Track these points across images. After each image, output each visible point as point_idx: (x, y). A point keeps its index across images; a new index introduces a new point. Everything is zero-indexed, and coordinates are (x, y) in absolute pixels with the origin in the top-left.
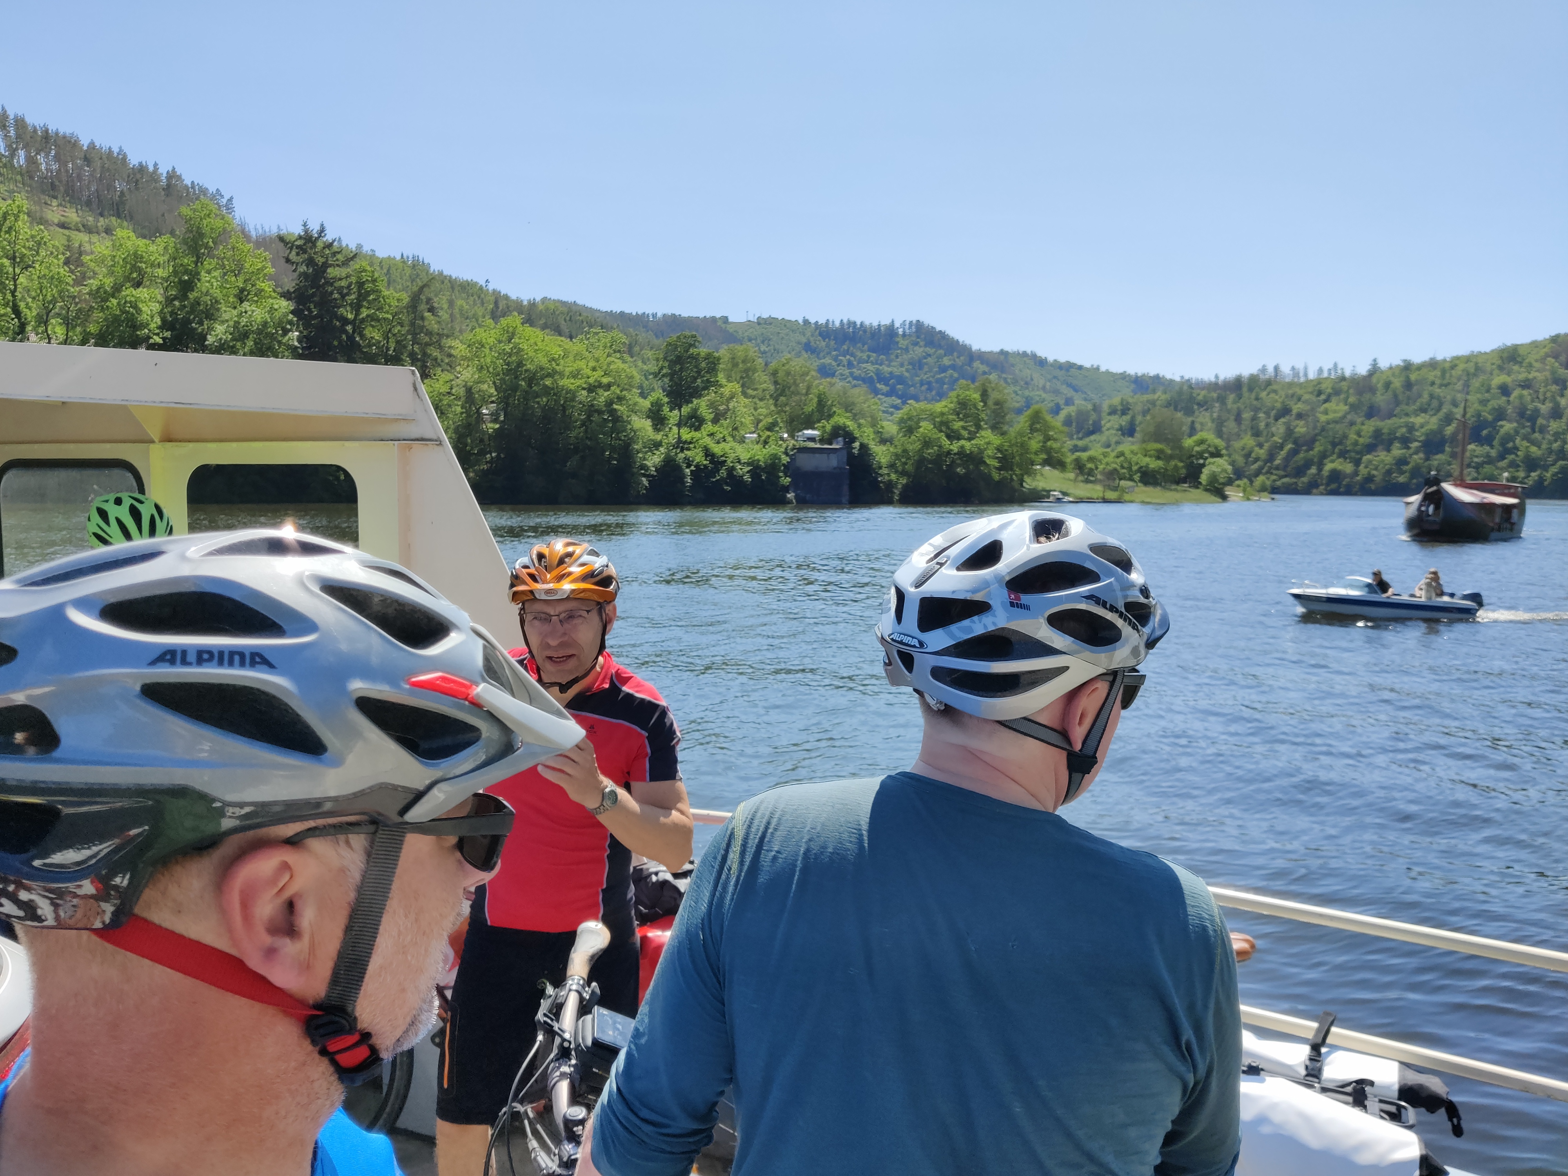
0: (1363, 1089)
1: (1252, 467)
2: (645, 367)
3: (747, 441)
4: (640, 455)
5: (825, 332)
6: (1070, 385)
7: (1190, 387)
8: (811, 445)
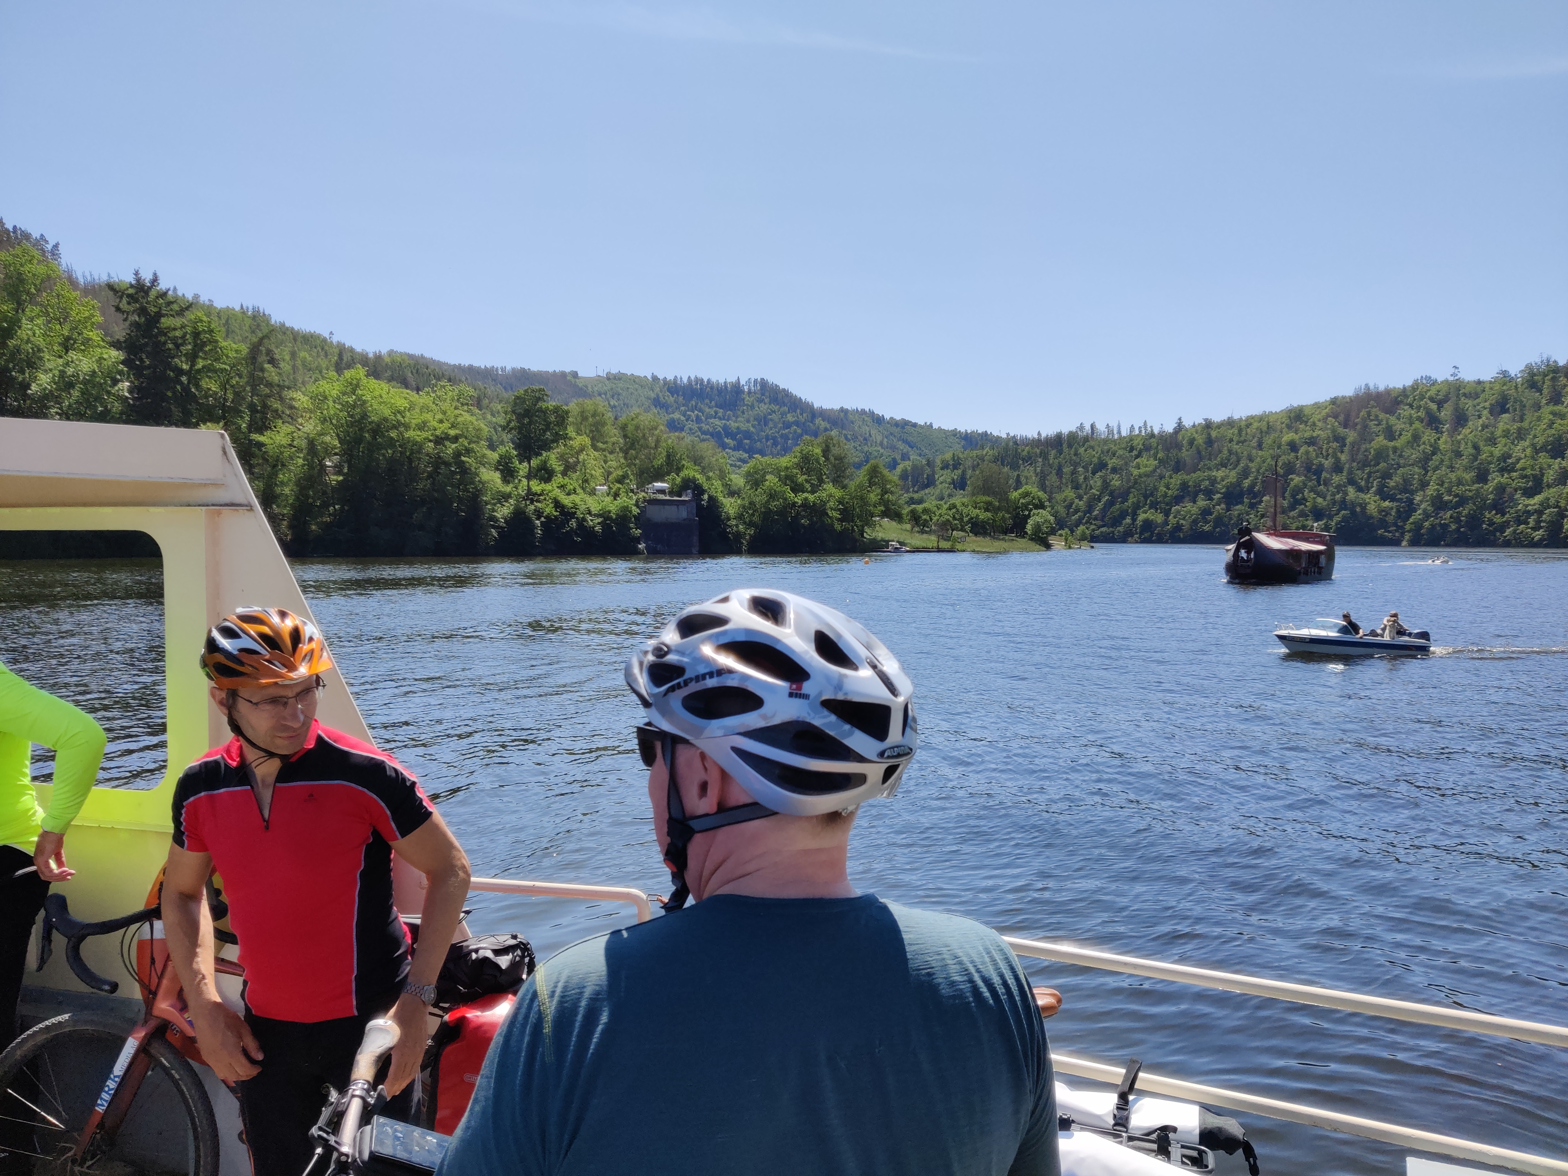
0: (1167, 1136)
1: (1073, 518)
2: (494, 419)
3: (597, 493)
4: (489, 507)
5: (674, 387)
6: (905, 441)
7: (1016, 443)
8: (661, 497)
